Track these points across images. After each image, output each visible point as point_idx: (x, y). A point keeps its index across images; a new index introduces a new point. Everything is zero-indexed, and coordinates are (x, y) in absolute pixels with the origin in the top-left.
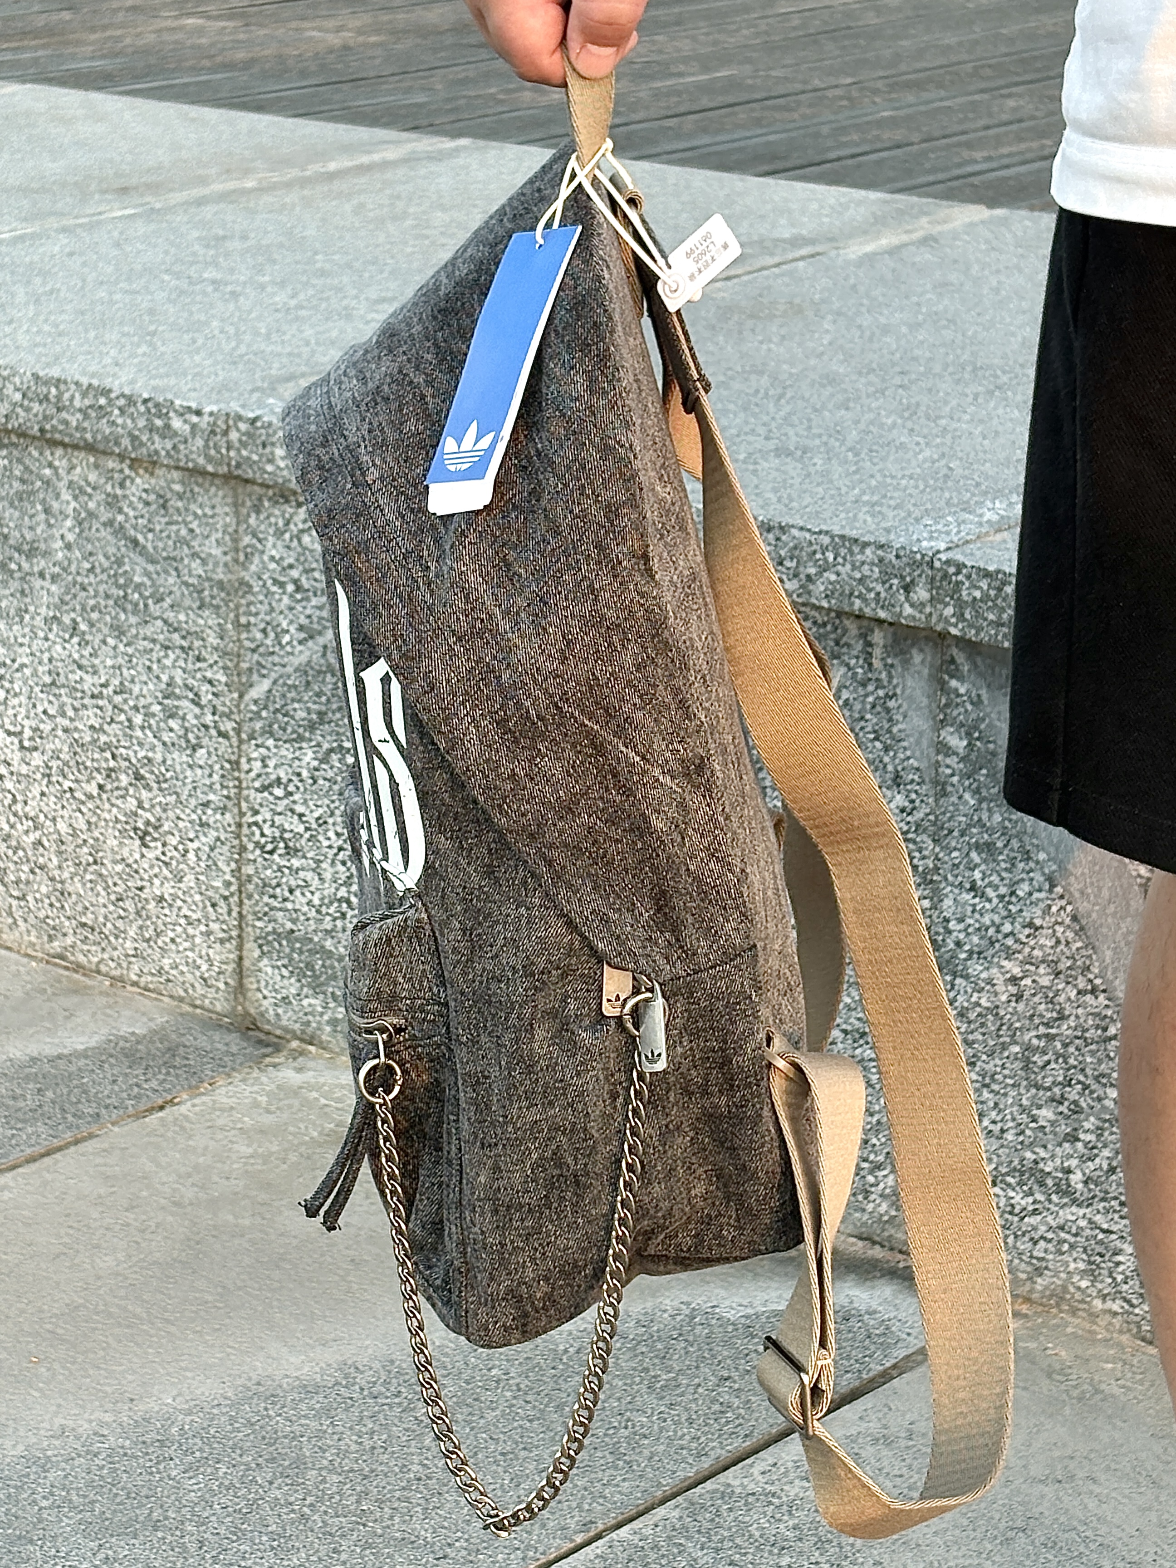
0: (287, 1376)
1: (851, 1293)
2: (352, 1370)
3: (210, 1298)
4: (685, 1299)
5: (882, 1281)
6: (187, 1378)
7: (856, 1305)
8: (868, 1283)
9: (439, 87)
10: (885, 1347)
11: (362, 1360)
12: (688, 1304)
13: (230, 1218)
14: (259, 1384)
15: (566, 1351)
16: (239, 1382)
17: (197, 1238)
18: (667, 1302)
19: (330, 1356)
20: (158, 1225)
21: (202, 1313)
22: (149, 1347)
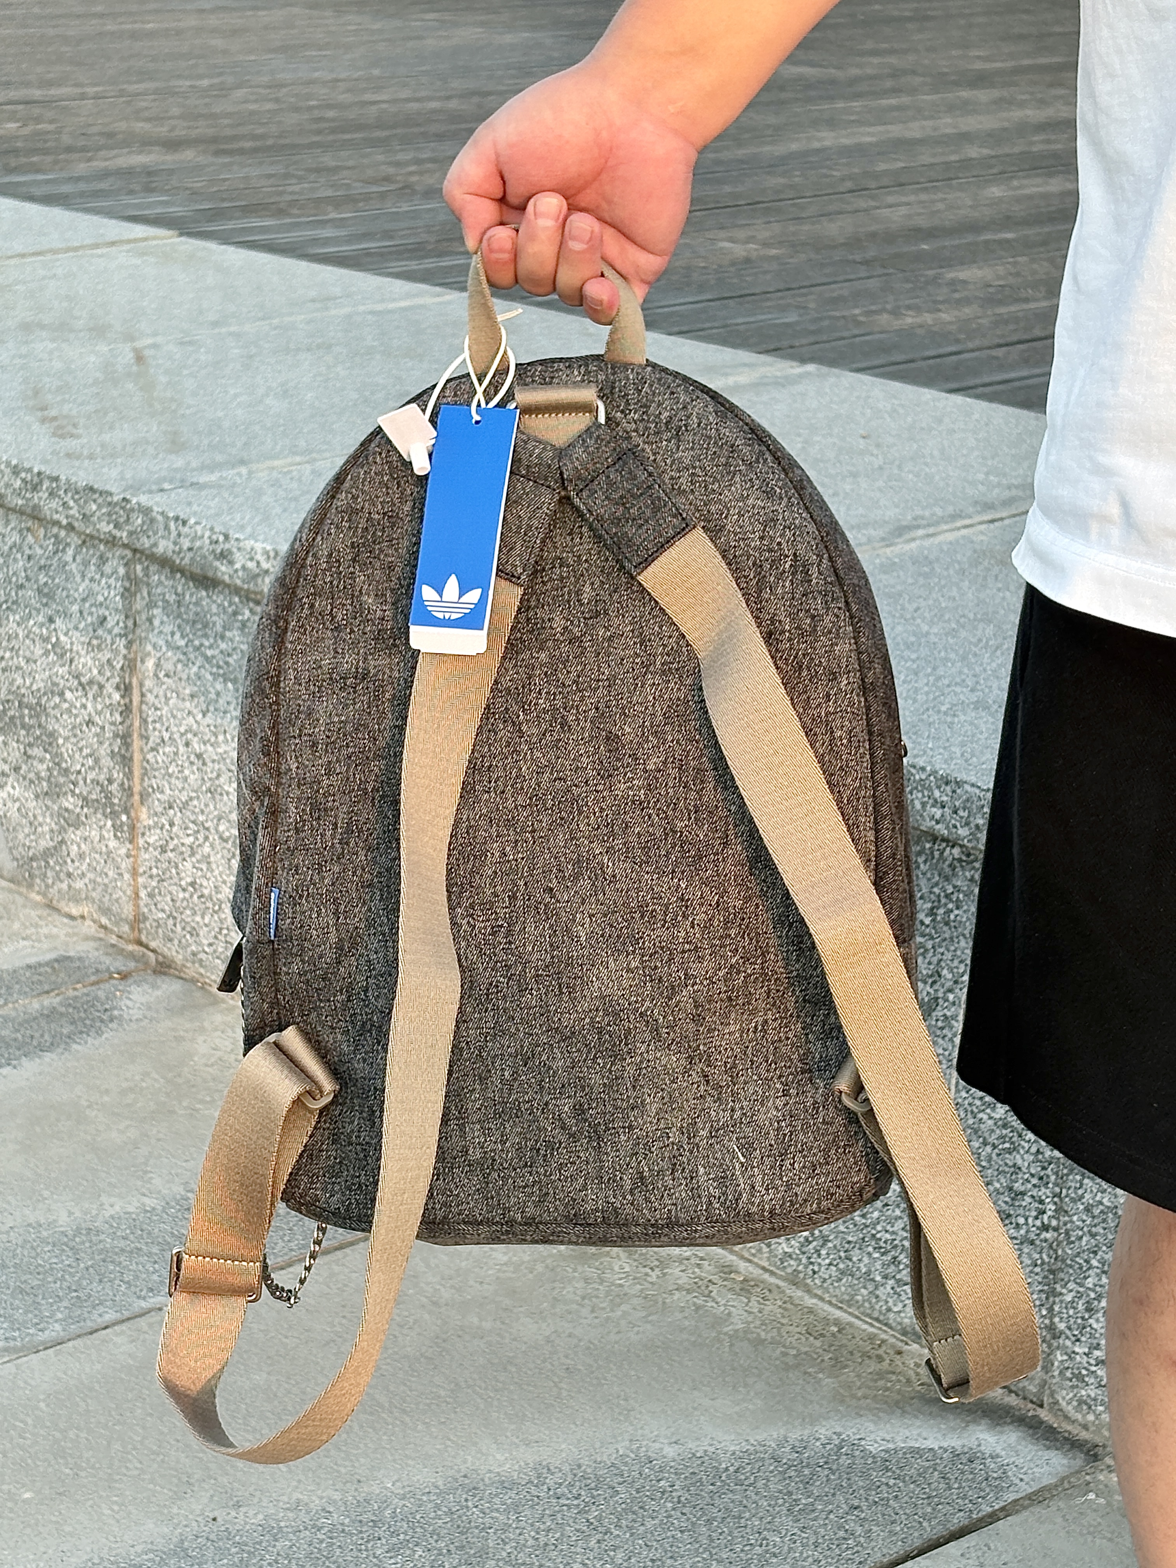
0: (490, 1471)
1: (981, 1436)
2: (545, 1471)
3: (442, 1393)
4: (838, 1430)
5: (1011, 1427)
6: (407, 1465)
7: (983, 1448)
8: (998, 1428)
9: (812, 305)
10: (999, 1489)
11: (555, 1462)
12: (839, 1434)
13: (475, 1320)
14: (465, 1476)
15: (727, 1469)
16: (451, 1473)
17: (444, 1336)
18: (823, 1431)
19: (529, 1456)
20: (415, 1323)
21: (433, 1407)
22: (385, 1434)
